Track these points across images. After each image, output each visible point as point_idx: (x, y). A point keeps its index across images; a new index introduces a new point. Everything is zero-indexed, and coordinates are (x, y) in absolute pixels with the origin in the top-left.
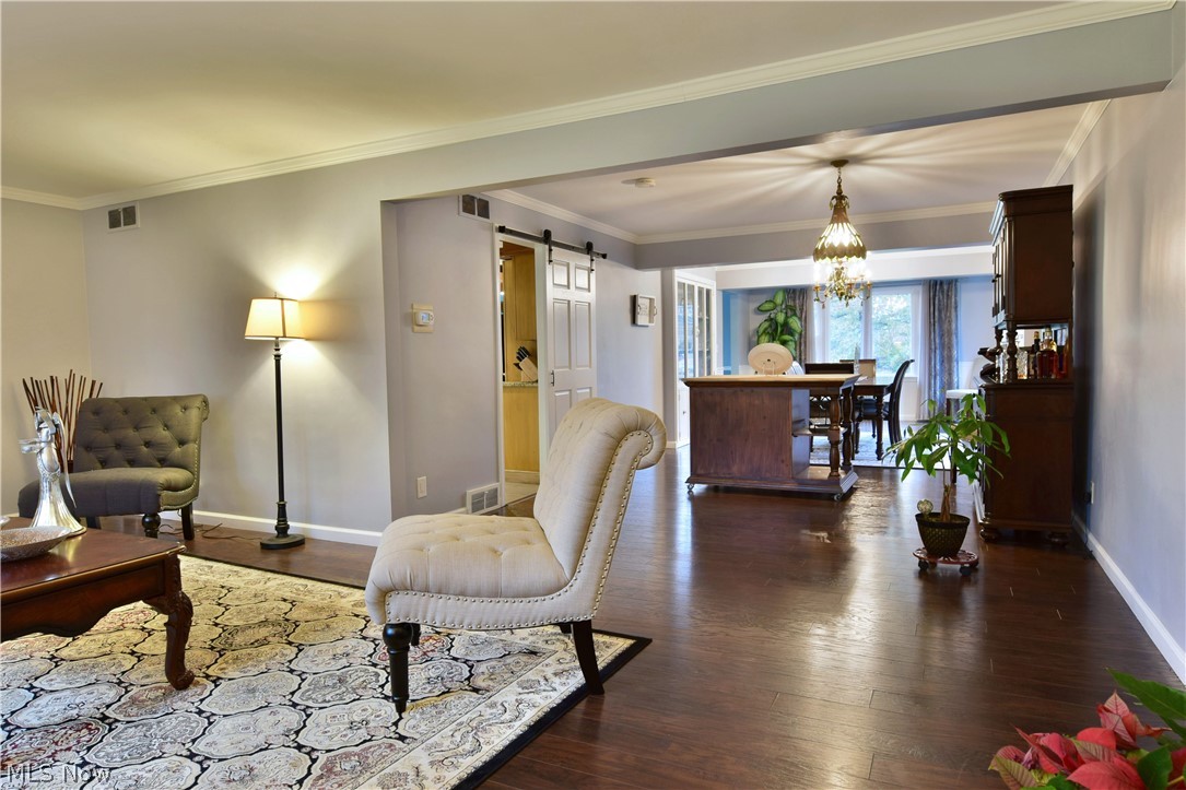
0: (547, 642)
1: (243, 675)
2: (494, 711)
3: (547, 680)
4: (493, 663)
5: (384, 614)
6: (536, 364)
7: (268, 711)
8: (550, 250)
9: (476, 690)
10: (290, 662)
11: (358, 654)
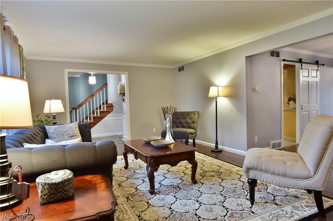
0: (302, 195)
1: (208, 183)
2: (283, 212)
3: (302, 207)
4: (282, 197)
5: (248, 175)
6: (295, 103)
7: (215, 195)
8: (302, 65)
9: (277, 204)
10: (220, 183)
11: (238, 185)
